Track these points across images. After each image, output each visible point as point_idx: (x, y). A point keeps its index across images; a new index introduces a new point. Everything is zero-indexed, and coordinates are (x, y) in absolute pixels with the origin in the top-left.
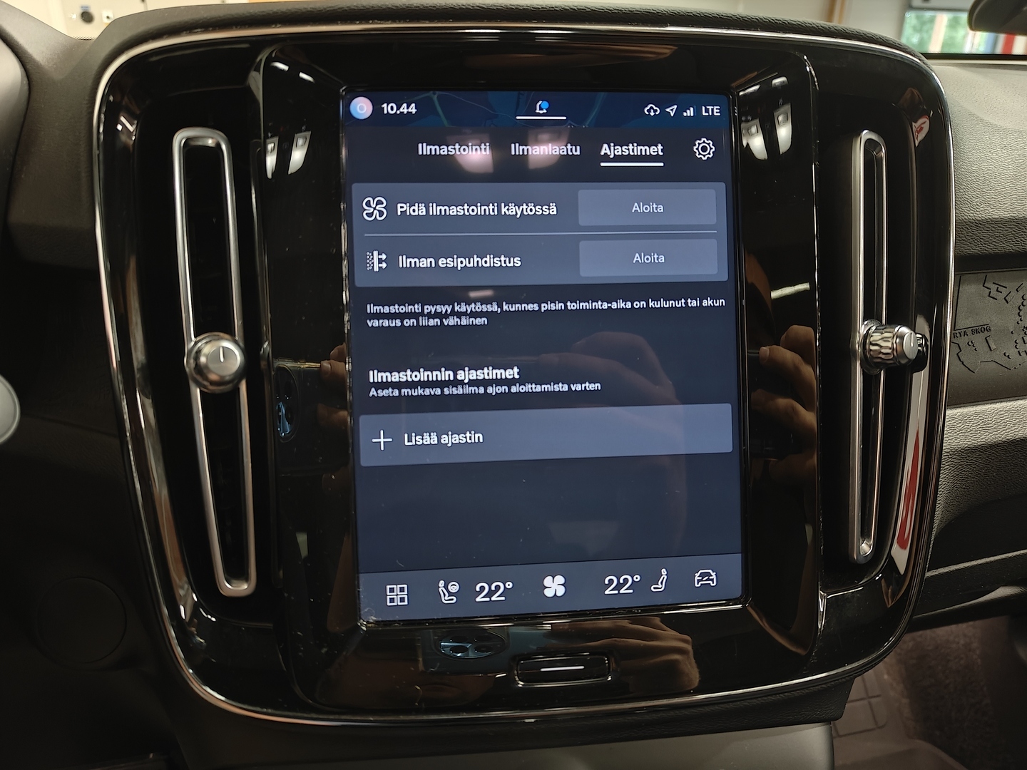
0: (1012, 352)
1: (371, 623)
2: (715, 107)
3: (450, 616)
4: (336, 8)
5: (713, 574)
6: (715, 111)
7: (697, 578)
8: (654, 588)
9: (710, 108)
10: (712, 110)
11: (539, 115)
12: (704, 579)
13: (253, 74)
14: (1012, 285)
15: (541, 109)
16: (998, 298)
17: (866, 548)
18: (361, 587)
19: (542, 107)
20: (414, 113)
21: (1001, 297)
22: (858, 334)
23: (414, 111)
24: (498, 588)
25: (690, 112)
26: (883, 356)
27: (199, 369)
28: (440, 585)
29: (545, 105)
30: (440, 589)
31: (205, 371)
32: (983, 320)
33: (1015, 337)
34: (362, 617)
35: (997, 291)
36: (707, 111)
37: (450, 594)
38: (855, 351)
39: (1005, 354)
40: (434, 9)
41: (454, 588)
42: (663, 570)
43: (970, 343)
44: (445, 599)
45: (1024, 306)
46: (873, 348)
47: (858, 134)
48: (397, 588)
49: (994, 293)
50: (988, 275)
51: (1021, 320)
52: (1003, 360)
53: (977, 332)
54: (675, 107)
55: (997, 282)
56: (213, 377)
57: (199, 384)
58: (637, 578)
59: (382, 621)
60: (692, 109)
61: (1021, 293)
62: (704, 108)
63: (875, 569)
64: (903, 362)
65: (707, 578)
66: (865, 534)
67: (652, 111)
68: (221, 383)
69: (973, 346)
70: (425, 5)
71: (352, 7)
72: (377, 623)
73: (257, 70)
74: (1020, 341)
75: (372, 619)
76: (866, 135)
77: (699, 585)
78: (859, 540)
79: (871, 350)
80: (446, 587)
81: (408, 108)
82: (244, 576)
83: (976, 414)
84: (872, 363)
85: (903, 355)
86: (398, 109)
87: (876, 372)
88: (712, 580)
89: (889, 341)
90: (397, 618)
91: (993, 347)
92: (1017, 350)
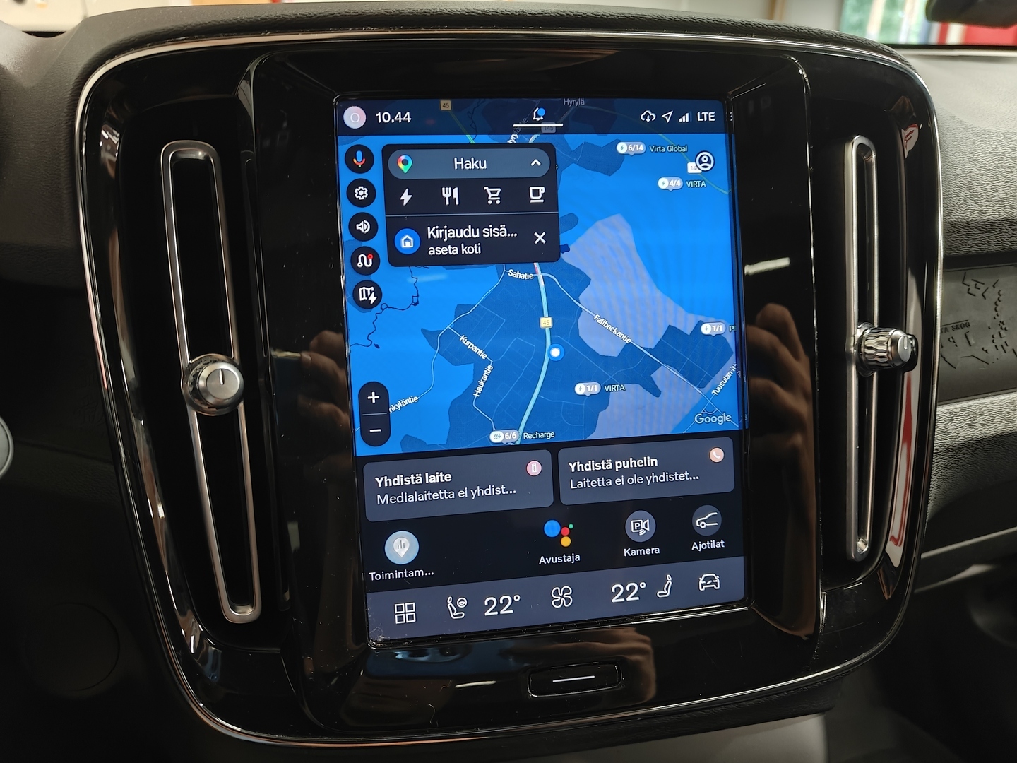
0: (990, 347)
1: (381, 642)
2: (710, 113)
3: (459, 632)
4: (327, 14)
5: (717, 578)
6: (710, 116)
7: (701, 582)
8: (660, 594)
9: (705, 113)
10: (708, 115)
11: (536, 122)
12: (708, 583)
13: (243, 84)
14: (989, 281)
15: (537, 116)
16: (976, 294)
17: (862, 546)
18: (369, 606)
19: (539, 114)
20: (409, 121)
21: (979, 293)
22: (852, 338)
23: (409, 119)
24: (506, 601)
25: (686, 118)
26: (878, 359)
27: (197, 392)
28: (448, 601)
29: (542, 112)
30: (448, 605)
31: (203, 394)
32: (963, 316)
33: (992, 332)
34: (371, 637)
35: (976, 287)
36: (702, 116)
37: (459, 609)
38: (850, 354)
39: (983, 349)
40: (429, 14)
41: (462, 604)
42: (668, 576)
43: (951, 339)
44: (454, 615)
45: (999, 301)
46: (868, 351)
47: (851, 139)
48: (405, 606)
49: (973, 290)
50: (967, 272)
51: (997, 315)
52: (982, 355)
53: (957, 328)
54: (671, 113)
55: (974, 279)
56: (211, 400)
57: (196, 408)
58: (643, 585)
59: (391, 640)
60: (687, 115)
61: (997, 289)
62: (699, 114)
63: (871, 565)
64: (897, 364)
65: (710, 582)
66: (861, 532)
67: (648, 117)
68: (218, 406)
69: (954, 342)
70: (419, 11)
71: (344, 13)
72: (385, 641)
73: (247, 78)
74: (996, 336)
75: (381, 638)
76: (858, 140)
77: (704, 589)
78: (855, 539)
79: (866, 353)
80: (454, 602)
81: (402, 117)
82: (249, 601)
83: (963, 410)
84: (866, 366)
85: (897, 357)
86: (393, 117)
87: (869, 374)
88: (716, 584)
89: (884, 345)
90: (406, 636)
91: (972, 341)
92: (994, 345)
